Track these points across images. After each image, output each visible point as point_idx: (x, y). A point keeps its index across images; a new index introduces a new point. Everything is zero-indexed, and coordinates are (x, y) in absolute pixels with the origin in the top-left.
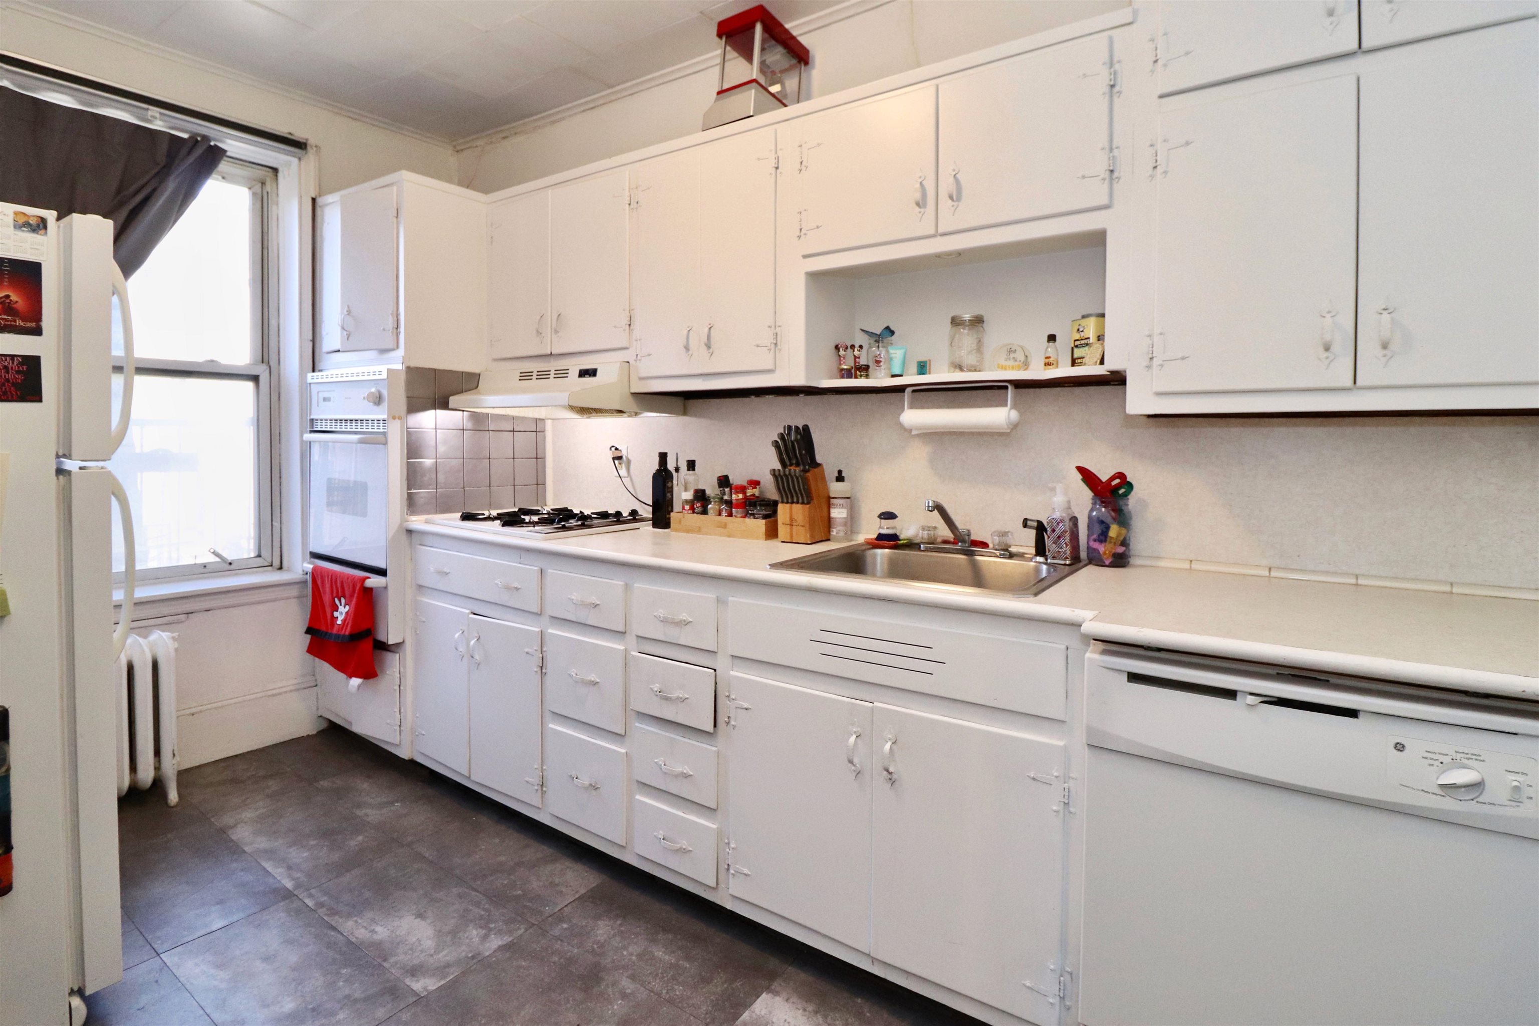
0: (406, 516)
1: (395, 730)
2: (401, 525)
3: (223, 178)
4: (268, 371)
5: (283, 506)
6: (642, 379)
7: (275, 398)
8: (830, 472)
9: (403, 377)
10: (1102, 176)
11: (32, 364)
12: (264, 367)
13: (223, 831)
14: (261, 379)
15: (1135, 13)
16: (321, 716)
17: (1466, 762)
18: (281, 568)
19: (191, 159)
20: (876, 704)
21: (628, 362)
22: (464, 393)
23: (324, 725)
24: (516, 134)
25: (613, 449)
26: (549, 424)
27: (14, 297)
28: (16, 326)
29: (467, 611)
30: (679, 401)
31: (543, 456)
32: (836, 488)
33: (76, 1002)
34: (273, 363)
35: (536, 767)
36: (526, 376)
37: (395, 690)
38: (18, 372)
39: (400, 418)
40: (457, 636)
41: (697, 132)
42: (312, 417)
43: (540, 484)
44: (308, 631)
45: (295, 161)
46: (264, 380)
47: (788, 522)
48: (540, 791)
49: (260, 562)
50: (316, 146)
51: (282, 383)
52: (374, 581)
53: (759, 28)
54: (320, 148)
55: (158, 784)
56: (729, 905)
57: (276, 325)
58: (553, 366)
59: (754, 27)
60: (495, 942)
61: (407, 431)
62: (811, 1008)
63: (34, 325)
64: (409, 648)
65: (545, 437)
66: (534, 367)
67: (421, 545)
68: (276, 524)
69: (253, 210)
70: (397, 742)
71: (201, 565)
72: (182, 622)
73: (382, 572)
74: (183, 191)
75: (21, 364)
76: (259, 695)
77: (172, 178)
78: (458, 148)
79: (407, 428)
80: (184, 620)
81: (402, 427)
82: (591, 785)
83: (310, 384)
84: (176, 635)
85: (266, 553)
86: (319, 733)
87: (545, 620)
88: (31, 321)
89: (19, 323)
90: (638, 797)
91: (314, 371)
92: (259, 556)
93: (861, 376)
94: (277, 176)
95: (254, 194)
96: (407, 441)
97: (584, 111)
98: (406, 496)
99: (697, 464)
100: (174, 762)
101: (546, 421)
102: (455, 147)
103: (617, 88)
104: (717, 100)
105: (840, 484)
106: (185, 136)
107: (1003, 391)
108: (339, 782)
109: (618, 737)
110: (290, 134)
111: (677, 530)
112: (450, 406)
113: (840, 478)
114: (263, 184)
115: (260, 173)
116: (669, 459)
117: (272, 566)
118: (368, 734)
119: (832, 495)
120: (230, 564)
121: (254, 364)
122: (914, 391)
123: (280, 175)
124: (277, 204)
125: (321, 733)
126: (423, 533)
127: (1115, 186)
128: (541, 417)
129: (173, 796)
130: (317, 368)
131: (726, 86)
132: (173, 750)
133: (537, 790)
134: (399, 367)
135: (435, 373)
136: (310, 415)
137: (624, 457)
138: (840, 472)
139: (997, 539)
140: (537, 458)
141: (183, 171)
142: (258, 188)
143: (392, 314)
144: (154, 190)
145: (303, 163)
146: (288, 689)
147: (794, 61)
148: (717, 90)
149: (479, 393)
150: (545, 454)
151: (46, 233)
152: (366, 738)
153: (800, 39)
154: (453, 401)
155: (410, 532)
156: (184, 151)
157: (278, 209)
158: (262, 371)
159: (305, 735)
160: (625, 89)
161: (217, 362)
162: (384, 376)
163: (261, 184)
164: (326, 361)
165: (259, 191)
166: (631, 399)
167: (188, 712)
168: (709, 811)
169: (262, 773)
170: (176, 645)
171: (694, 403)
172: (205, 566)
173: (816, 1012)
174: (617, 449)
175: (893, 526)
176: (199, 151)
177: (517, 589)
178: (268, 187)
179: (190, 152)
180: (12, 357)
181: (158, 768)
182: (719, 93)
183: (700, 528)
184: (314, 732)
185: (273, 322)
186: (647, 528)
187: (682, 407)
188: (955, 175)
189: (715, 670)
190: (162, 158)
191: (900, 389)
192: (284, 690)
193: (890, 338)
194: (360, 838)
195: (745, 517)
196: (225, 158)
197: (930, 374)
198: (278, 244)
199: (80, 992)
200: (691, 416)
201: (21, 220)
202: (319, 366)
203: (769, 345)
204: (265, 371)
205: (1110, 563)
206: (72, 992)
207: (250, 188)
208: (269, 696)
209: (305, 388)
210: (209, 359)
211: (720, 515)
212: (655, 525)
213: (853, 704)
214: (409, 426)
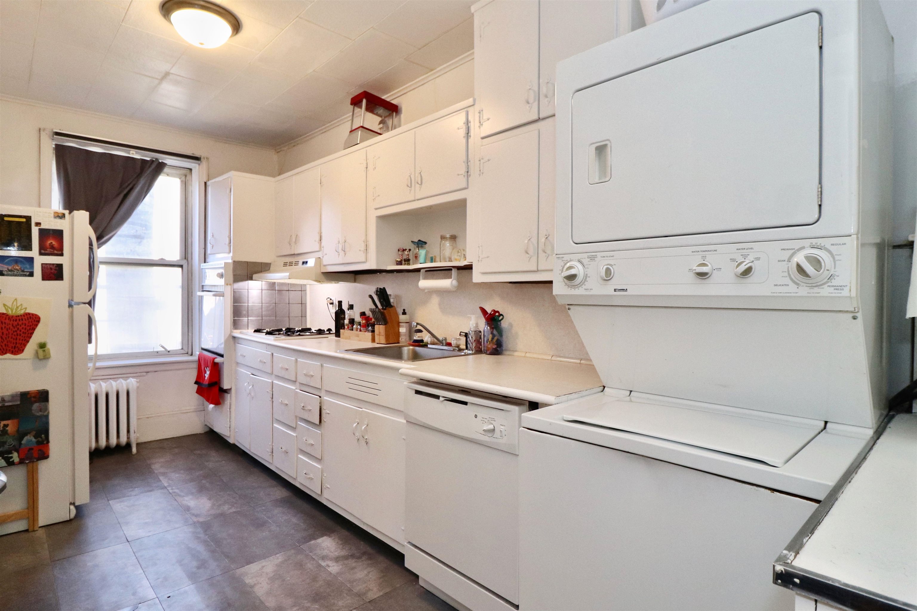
0: (233, 330)
1: (228, 430)
2: (230, 335)
3: (168, 175)
4: (187, 263)
5: (193, 325)
6: (325, 266)
7: (190, 275)
8: (400, 311)
9: (231, 267)
10: (464, 174)
11: (60, 267)
12: (185, 261)
13: (150, 465)
14: (184, 267)
15: (474, 100)
16: (206, 425)
17: (491, 421)
18: (192, 355)
19: (151, 169)
20: (363, 409)
21: (320, 258)
22: (263, 273)
23: (207, 430)
24: (298, 144)
25: (329, 299)
26: (308, 287)
27: (54, 243)
28: (54, 253)
29: (250, 373)
30: (352, 275)
31: (304, 303)
32: (402, 318)
33: (72, 507)
34: (189, 259)
35: (270, 444)
36: (285, 264)
37: (228, 411)
38: (55, 270)
39: (230, 285)
40: (246, 384)
41: (341, 151)
42: (203, 284)
43: (303, 316)
44: (196, 383)
45: (197, 165)
46: (185, 267)
47: (378, 334)
48: (271, 455)
49: (183, 352)
50: (207, 158)
51: (193, 268)
52: (218, 360)
53: (364, 101)
54: (208, 158)
55: (128, 445)
56: (325, 503)
57: (191, 241)
58: (293, 260)
59: (362, 101)
60: (233, 510)
61: (233, 291)
62: (340, 543)
63: (60, 252)
64: (233, 391)
65: (306, 294)
66: (288, 260)
67: (238, 343)
68: (190, 334)
69: (181, 188)
70: (229, 435)
71: (156, 351)
72: (145, 376)
73: (222, 356)
74: (147, 185)
75: (56, 267)
76: (178, 412)
77: (142, 179)
78: (277, 151)
79: (233, 289)
80: (145, 375)
81: (231, 288)
82: (285, 451)
83: (202, 269)
84: (138, 380)
85: (185, 348)
86: (205, 432)
87: (273, 376)
88: (60, 251)
89: (56, 252)
90: (300, 456)
91: (205, 262)
92: (182, 349)
93: (405, 264)
94: (191, 172)
95: (182, 181)
96: (233, 296)
97: (322, 133)
98: (233, 321)
99: (354, 306)
100: (135, 435)
101: (307, 285)
102: (276, 150)
103: (332, 123)
104: (349, 135)
105: (404, 316)
106: (148, 159)
107: (451, 271)
108: (204, 452)
109: (294, 429)
110: (193, 154)
111: (342, 338)
112: (253, 279)
113: (404, 313)
114: (186, 176)
115: (184, 171)
116: (343, 304)
117: (188, 353)
118: (221, 432)
119: (400, 321)
120: (169, 352)
121: (181, 259)
122: (426, 271)
123: (193, 171)
124: (192, 186)
125: (206, 433)
126: (239, 338)
127: (469, 178)
128: (304, 284)
129: (134, 450)
130: (206, 262)
131: (353, 128)
132: (134, 430)
133: (270, 455)
134: (230, 261)
135: (248, 264)
136: (202, 283)
137: (334, 303)
138: (404, 310)
139: (455, 342)
140: (302, 304)
141: (148, 174)
142: (183, 178)
143: (228, 237)
144: (134, 185)
145: (201, 166)
146: (191, 410)
147: (391, 112)
148: (350, 130)
149: (270, 273)
150: (306, 301)
151: (65, 219)
152: (219, 434)
153: (393, 102)
154: (255, 276)
155: (234, 338)
156: (148, 165)
157: (192, 187)
158: (184, 263)
159: (199, 433)
160: (335, 123)
161: (164, 259)
162: (223, 266)
163: (184, 177)
164: (210, 258)
165: (184, 180)
166: (322, 275)
167: (147, 416)
168: (319, 460)
169: (174, 446)
170: (138, 385)
171: (360, 277)
172: (157, 352)
173: (341, 544)
174: (331, 299)
175: (421, 336)
176: (153, 166)
177: (265, 363)
178: (188, 178)
179: (149, 167)
180: (53, 264)
181: (128, 438)
182: (351, 132)
183: (350, 337)
184: (203, 432)
185: (190, 240)
186: (333, 337)
187: (354, 279)
188: (420, 173)
189: (320, 397)
190: (138, 171)
191: (418, 270)
192: (189, 411)
193: (425, 245)
194: (202, 472)
195: (366, 332)
196: (167, 166)
197: (435, 262)
198: (192, 204)
199: (73, 504)
200: (359, 283)
201: (56, 215)
202: (207, 260)
203: (363, 250)
204: (186, 263)
205: (490, 353)
206: (71, 504)
207: (180, 179)
208: (182, 413)
209: (201, 270)
210: (161, 258)
211: (357, 331)
212: (336, 336)
213: (357, 409)
214: (234, 288)
